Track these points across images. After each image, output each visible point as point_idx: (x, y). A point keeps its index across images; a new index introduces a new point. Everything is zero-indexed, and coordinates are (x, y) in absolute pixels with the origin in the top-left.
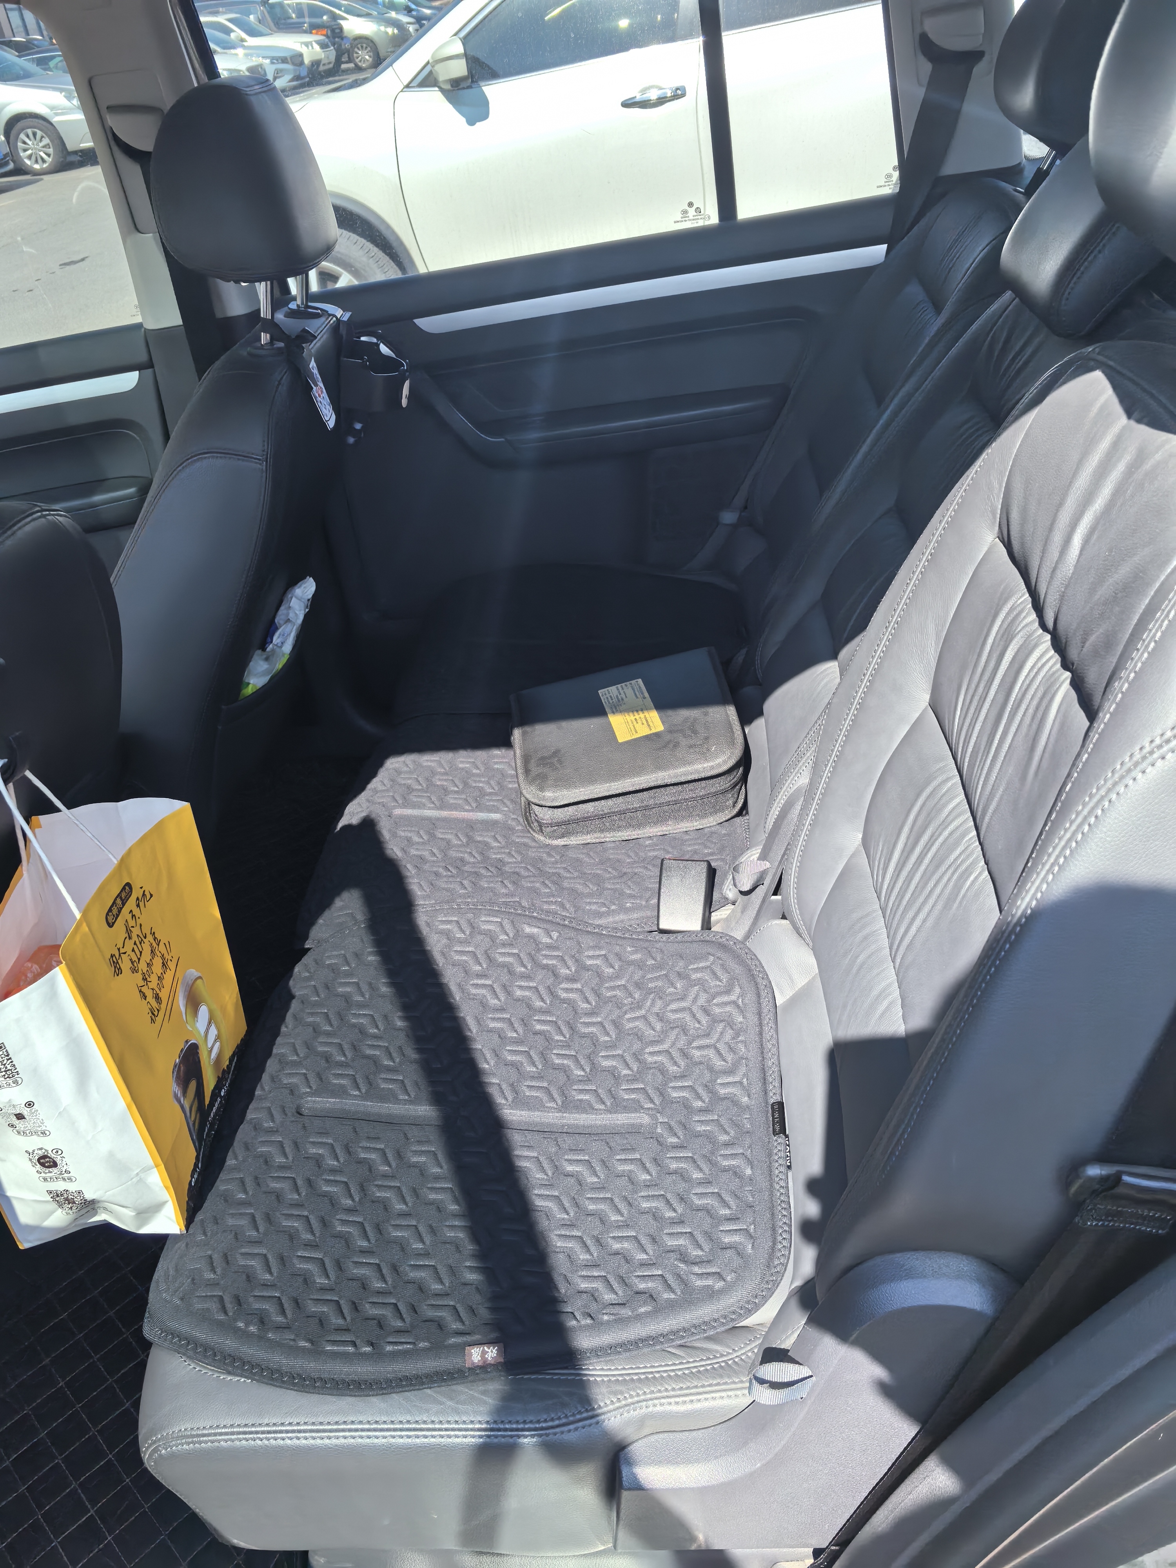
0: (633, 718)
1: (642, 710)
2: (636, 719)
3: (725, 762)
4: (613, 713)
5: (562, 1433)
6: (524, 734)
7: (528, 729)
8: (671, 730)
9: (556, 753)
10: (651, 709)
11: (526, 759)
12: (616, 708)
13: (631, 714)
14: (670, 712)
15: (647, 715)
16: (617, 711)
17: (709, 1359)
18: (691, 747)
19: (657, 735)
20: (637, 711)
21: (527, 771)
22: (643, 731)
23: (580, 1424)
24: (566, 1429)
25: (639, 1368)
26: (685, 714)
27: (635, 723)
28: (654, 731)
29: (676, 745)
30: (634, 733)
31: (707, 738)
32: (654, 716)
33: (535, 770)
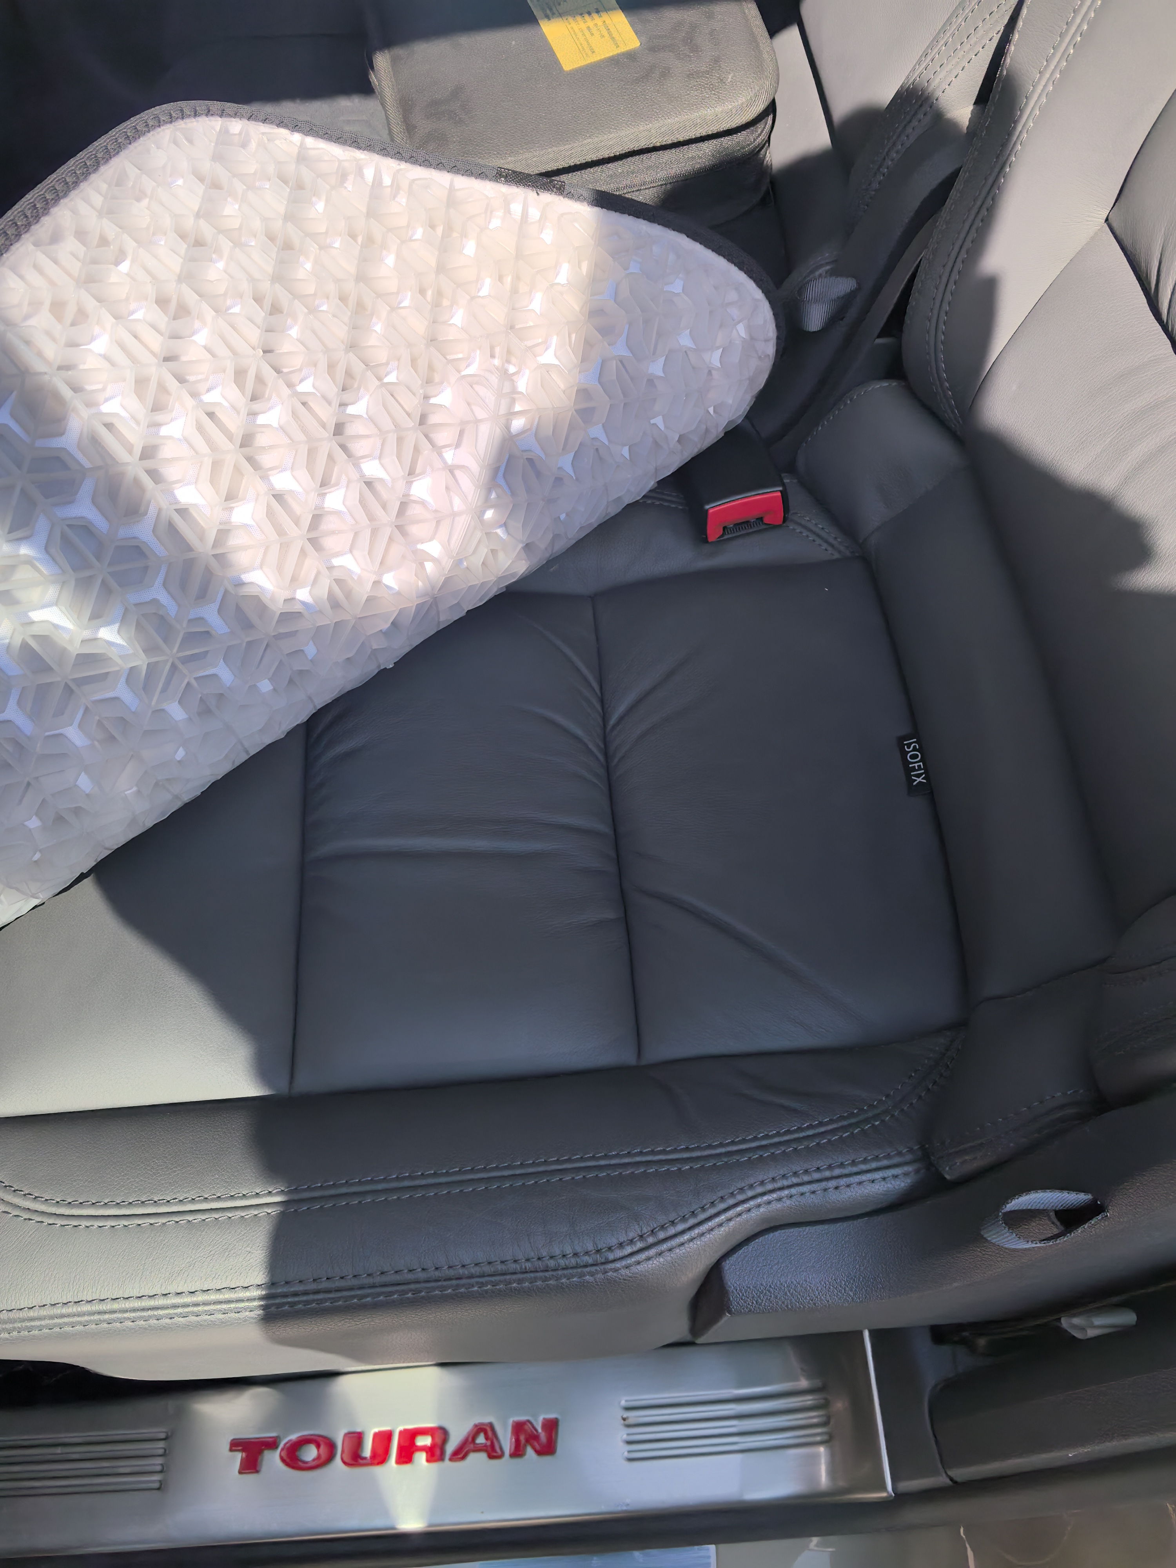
0: (583, 26)
1: (598, 12)
2: (588, 28)
3: (750, 104)
4: (548, 18)
5: (639, 1263)
6: (394, 61)
7: (399, 51)
8: (652, 47)
9: (457, 92)
10: (615, 9)
11: (406, 106)
12: (551, 10)
13: (579, 18)
14: (649, 15)
15: (608, 21)
16: (553, 14)
17: (852, 1115)
18: (690, 76)
19: (631, 56)
20: (589, 13)
21: (410, 128)
22: (605, 50)
23: (665, 1246)
24: (643, 1256)
25: (744, 1141)
26: (671, 16)
27: (587, 33)
28: (623, 49)
29: (666, 73)
30: (590, 53)
31: (716, 60)
32: (619, 21)
33: (424, 126)
